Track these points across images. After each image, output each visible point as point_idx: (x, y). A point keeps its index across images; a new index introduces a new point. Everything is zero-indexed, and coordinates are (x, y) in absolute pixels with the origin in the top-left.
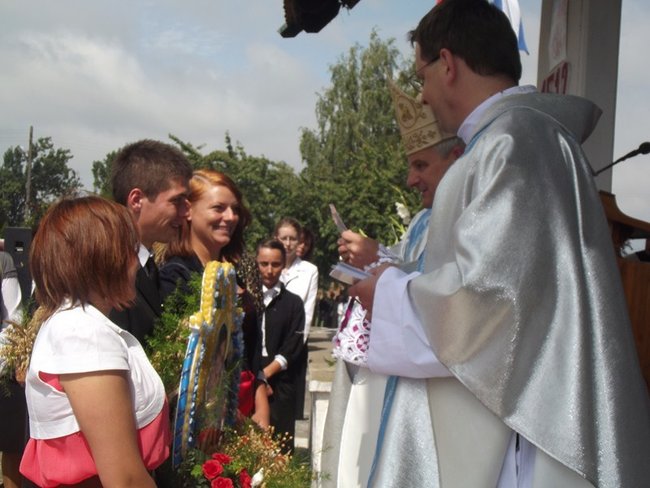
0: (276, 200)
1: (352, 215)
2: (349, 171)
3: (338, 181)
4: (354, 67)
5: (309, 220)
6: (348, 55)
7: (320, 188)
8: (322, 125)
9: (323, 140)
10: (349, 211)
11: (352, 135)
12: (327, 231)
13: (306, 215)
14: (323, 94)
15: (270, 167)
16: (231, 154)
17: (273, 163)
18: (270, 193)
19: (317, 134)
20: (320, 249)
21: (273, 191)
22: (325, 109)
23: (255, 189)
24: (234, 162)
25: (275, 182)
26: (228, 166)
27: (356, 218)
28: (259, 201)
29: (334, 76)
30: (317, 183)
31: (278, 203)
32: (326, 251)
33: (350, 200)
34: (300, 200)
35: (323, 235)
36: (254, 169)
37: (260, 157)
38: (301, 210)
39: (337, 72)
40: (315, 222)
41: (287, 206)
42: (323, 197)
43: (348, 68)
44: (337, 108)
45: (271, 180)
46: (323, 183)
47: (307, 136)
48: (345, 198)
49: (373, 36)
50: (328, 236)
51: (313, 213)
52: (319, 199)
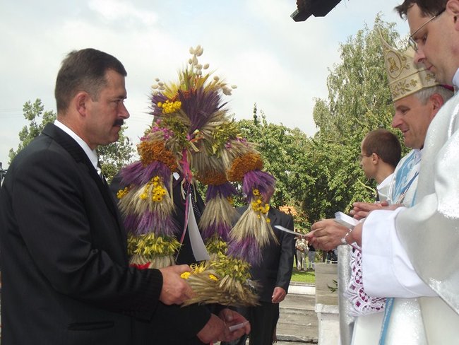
0: (292, 161)
1: (355, 172)
2: (353, 135)
3: (344, 143)
4: (360, 48)
5: (319, 176)
6: (356, 37)
7: (328, 149)
8: (332, 97)
9: (332, 110)
10: (354, 168)
11: (357, 105)
12: (334, 185)
13: (316, 172)
14: (333, 70)
15: (287, 133)
16: (256, 122)
17: (289, 130)
18: (287, 154)
19: (328, 103)
20: (328, 201)
21: (289, 152)
22: (335, 82)
23: (274, 151)
24: (257, 128)
25: (291, 146)
26: (252, 133)
27: (358, 174)
28: (277, 161)
29: (343, 54)
30: (326, 145)
31: (294, 163)
32: (334, 202)
33: (353, 159)
34: (311, 159)
35: (331, 188)
36: (273, 135)
37: (279, 125)
38: (312, 168)
39: (346, 50)
40: (324, 177)
41: (300, 164)
42: (330, 157)
43: (355, 47)
44: (344, 82)
45: (287, 143)
46: (331, 145)
47: (320, 105)
48: (350, 158)
49: (378, 19)
50: (335, 189)
51: (322, 170)
52: (328, 159)
